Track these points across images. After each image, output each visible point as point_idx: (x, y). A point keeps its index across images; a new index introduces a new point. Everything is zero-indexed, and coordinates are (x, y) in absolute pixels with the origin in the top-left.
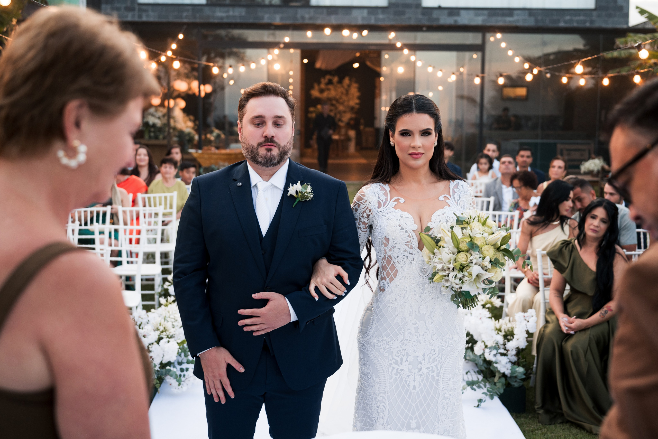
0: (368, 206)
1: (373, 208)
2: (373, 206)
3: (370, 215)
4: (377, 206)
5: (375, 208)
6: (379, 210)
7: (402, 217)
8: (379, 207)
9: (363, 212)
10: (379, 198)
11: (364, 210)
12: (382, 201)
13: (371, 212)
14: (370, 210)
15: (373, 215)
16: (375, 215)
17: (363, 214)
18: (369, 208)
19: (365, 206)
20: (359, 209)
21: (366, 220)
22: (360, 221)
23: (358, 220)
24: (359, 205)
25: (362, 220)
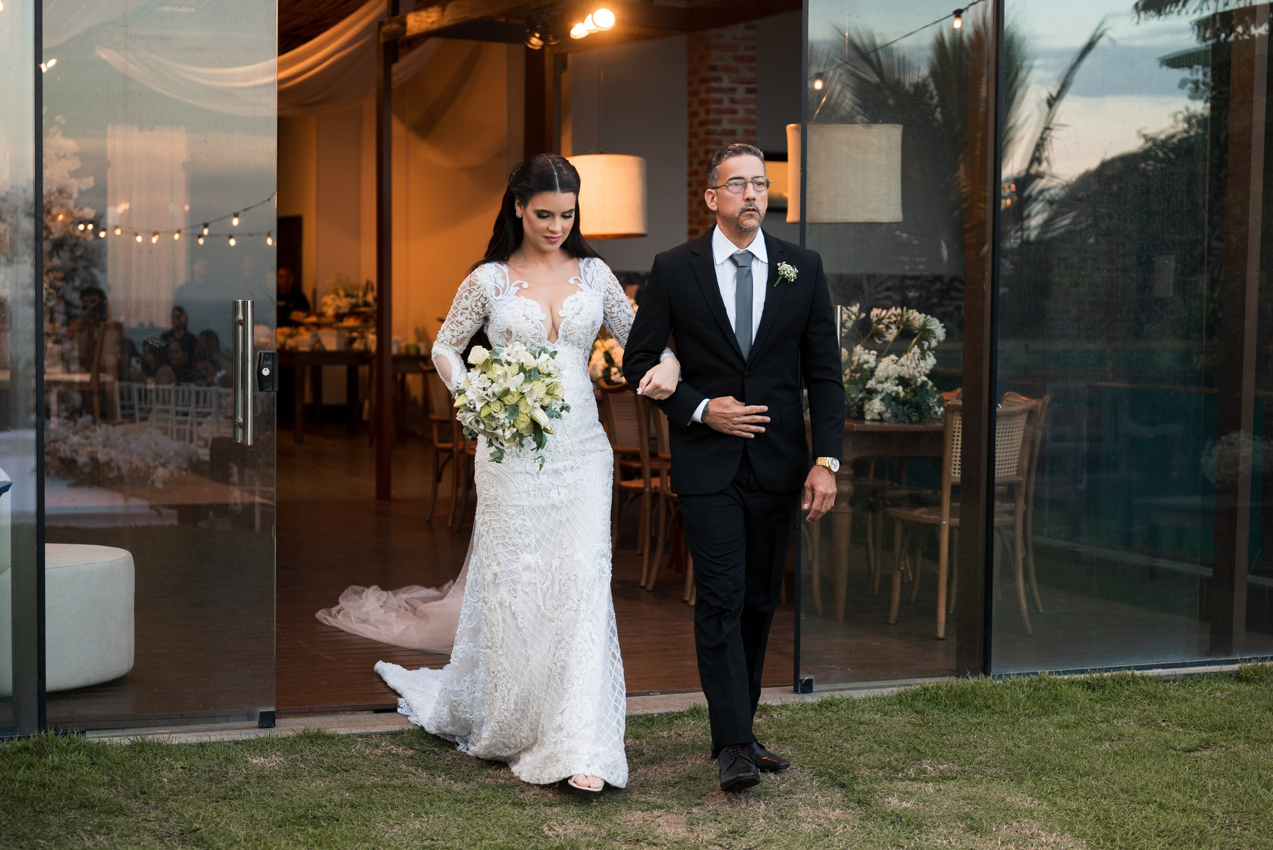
0: (483, 293)
1: (490, 296)
2: (489, 294)
4: (494, 293)
5: (493, 296)
6: (497, 298)
7: (527, 305)
8: (497, 294)
9: (477, 301)
10: (496, 282)
11: (477, 298)
12: (501, 286)
13: (487, 300)
15: (491, 304)
16: (493, 304)
17: (477, 303)
18: (484, 296)
19: (478, 293)
20: (471, 296)
21: (480, 310)
22: (472, 311)
23: (470, 309)
24: (470, 292)
25: (476, 309)
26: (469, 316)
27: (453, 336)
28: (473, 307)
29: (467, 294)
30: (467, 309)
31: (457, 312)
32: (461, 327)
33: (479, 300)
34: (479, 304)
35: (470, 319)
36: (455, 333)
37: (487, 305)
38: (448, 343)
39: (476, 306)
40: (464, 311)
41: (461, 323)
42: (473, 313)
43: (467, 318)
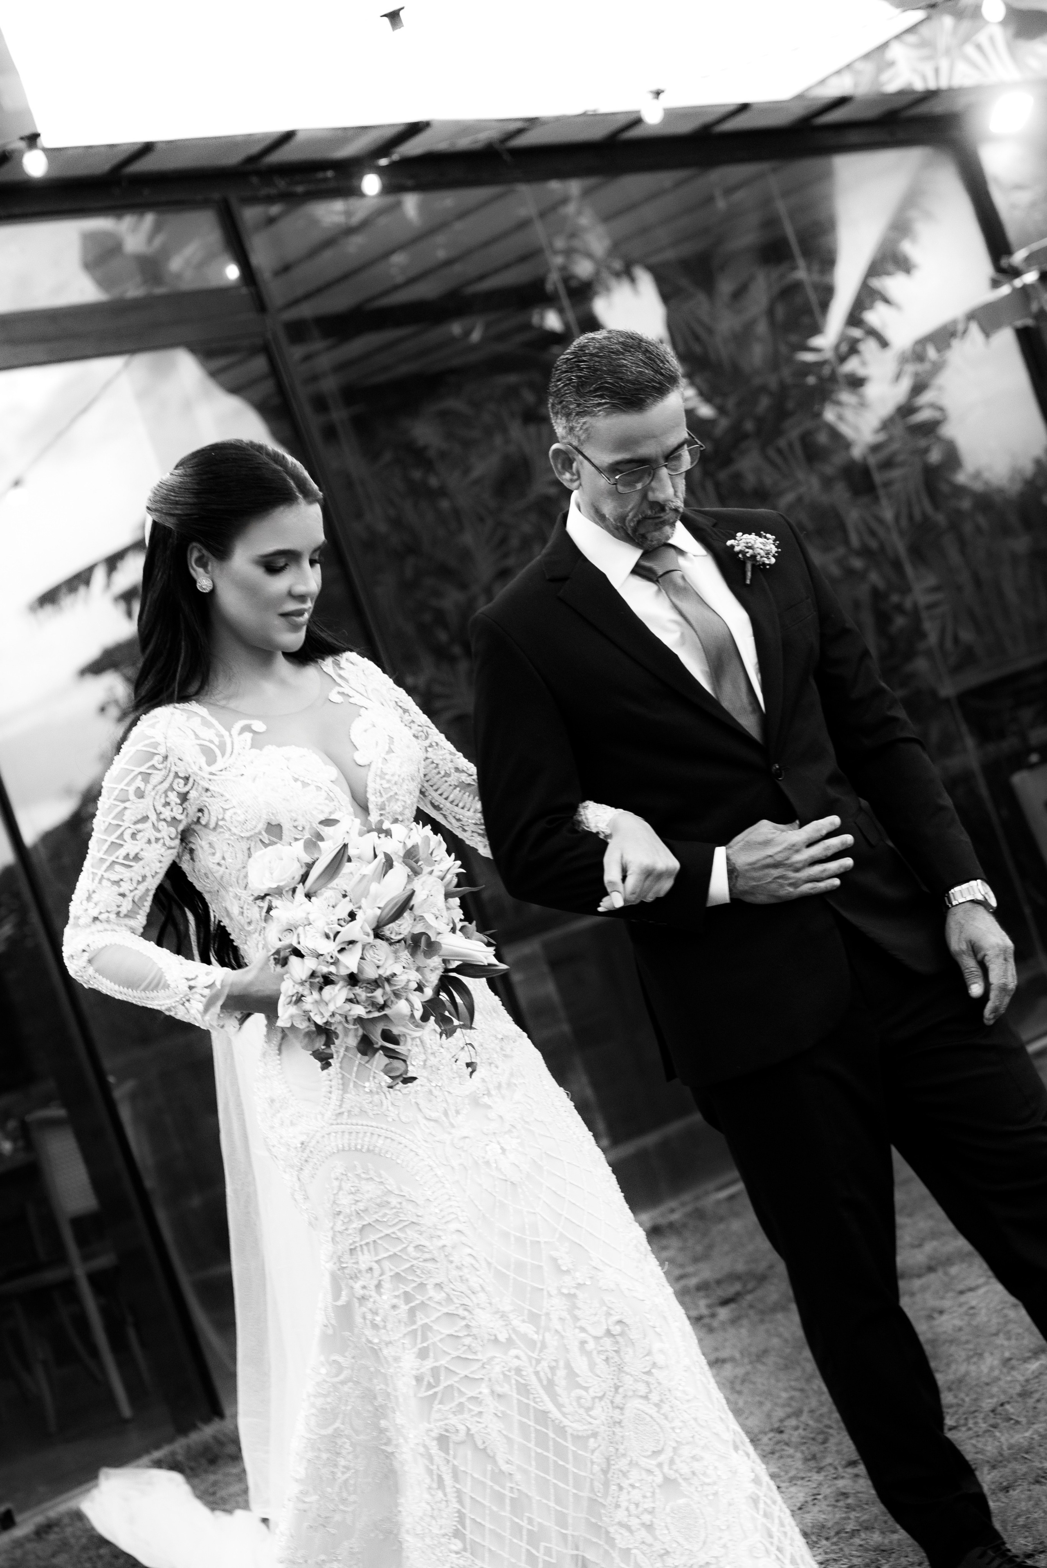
0: (177, 769)
1: (195, 769)
2: (193, 765)
3: (188, 792)
4: (202, 760)
5: (200, 769)
6: (214, 768)
7: (288, 759)
8: (211, 759)
9: (165, 792)
10: (197, 737)
11: (166, 785)
12: (211, 742)
13: (191, 781)
14: (187, 779)
15: (200, 789)
16: (207, 786)
17: (167, 796)
18: (181, 775)
19: (164, 772)
20: (150, 787)
21: (177, 812)
22: (159, 820)
23: (153, 817)
24: (146, 777)
25: (167, 814)
26: (152, 834)
27: (123, 895)
28: (160, 808)
29: (139, 783)
30: (145, 819)
31: (121, 836)
32: (137, 866)
33: (171, 788)
34: (173, 798)
35: (157, 840)
36: (125, 887)
37: (193, 795)
38: (113, 916)
39: (167, 804)
40: (140, 826)
41: (137, 858)
42: (162, 825)
43: (149, 842)
